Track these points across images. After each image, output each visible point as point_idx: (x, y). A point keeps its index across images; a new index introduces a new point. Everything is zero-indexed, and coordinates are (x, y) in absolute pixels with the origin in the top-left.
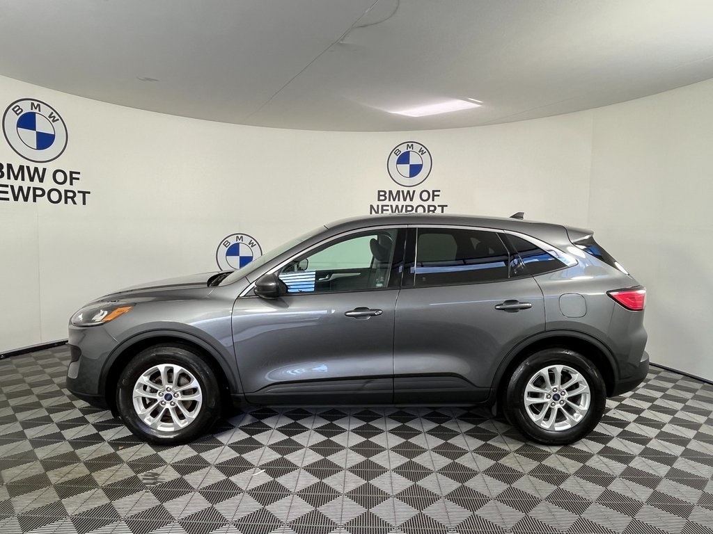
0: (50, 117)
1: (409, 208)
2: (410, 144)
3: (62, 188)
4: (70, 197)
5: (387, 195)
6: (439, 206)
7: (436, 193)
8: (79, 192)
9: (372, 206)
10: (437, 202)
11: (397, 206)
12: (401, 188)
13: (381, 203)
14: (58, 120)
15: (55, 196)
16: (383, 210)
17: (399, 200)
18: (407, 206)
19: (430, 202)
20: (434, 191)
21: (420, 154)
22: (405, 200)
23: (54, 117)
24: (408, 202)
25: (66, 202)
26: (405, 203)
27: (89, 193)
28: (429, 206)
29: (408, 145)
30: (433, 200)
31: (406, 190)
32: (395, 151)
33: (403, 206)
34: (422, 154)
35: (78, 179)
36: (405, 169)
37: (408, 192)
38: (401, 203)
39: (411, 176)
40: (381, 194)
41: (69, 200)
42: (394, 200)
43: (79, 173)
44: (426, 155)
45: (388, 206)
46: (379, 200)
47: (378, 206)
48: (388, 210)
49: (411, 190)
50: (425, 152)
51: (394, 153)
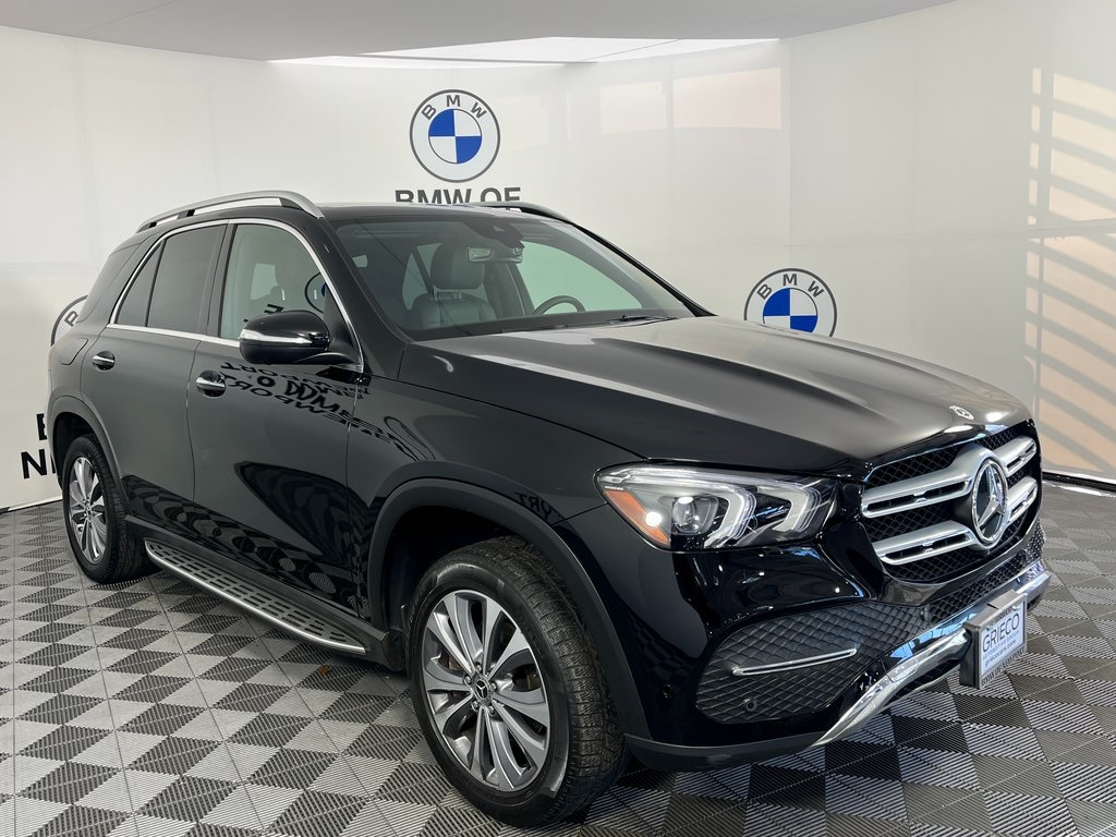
2: (453, 96)
5: (416, 199)
7: (512, 194)
12: (442, 185)
20: (507, 191)
21: (475, 115)
29: (449, 97)
31: (452, 188)
32: (424, 107)
34: (479, 116)
36: (447, 145)
37: (458, 193)
40: (402, 199)
44: (487, 119)
49: (463, 188)
50: (485, 112)
51: (423, 112)
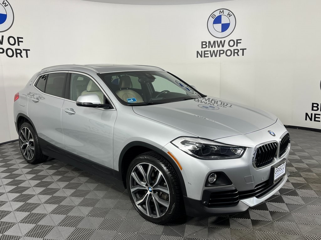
0: (3, 3)
1: (221, 52)
2: (222, 11)
3: (14, 48)
4: (18, 53)
5: (207, 44)
6: (241, 49)
7: (239, 41)
8: (24, 50)
9: (198, 52)
10: (240, 46)
11: (214, 51)
12: (216, 39)
13: (203, 50)
14: (8, 5)
15: (10, 53)
16: (205, 54)
17: (215, 47)
18: (220, 51)
19: (235, 47)
20: (237, 40)
21: (228, 16)
22: (219, 46)
23: (5, 3)
24: (221, 48)
25: (17, 56)
26: (219, 49)
27: (29, 50)
28: (234, 50)
29: (220, 11)
30: (237, 46)
31: (219, 40)
32: (212, 15)
33: (217, 51)
34: (229, 16)
35: (22, 42)
37: (221, 42)
38: (216, 49)
39: (222, 32)
40: (204, 44)
41: (18, 55)
42: (212, 47)
43: (22, 38)
45: (208, 51)
46: (202, 48)
47: (202, 51)
48: (208, 54)
49: (223, 40)
50: (232, 15)
51: (212, 17)
